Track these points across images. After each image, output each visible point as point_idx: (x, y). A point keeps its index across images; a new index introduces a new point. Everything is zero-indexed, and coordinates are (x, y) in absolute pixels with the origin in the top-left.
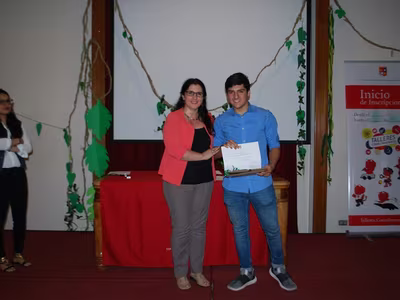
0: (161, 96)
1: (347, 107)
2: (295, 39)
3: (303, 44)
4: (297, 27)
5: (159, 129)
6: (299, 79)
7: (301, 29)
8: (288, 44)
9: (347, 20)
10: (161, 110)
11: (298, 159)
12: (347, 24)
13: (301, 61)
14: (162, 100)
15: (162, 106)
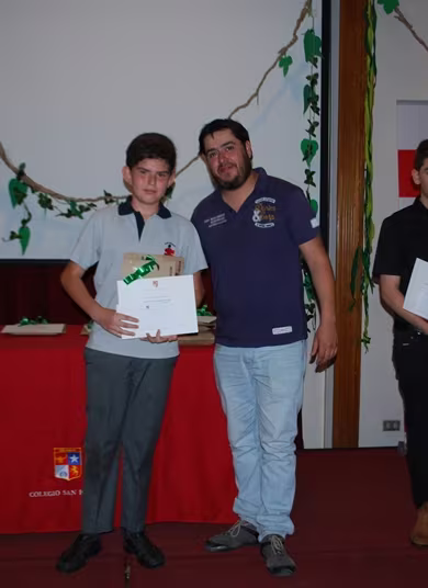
0: (17, 165)
1: (401, 195)
2: (298, 52)
3: (314, 62)
4: (307, 25)
5: (13, 235)
6: (307, 136)
7: (310, 33)
8: (285, 61)
9: (402, 19)
10: (17, 195)
12: (403, 25)
13: (309, 99)
14: (20, 173)
15: (20, 187)
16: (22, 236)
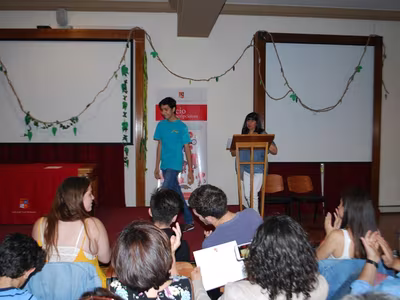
0: (27, 112)
1: (156, 120)
2: (120, 73)
3: (127, 76)
4: (123, 63)
5: (25, 135)
6: (122, 101)
7: (124, 66)
9: (159, 59)
10: (27, 122)
11: (125, 155)
12: (159, 62)
14: (28, 114)
15: (28, 119)
16: (30, 135)
